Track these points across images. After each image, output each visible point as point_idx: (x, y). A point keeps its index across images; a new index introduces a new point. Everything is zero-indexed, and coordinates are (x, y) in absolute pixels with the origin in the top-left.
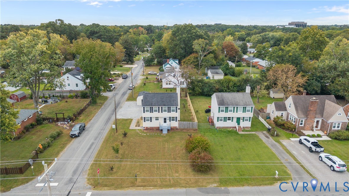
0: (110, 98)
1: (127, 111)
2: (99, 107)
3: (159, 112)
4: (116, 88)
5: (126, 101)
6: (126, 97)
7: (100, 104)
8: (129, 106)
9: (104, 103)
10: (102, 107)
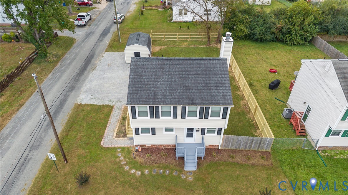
0: (77, 43)
1: (104, 78)
2: (51, 65)
3: (175, 117)
4: (94, 20)
5: (107, 51)
6: (107, 40)
7: (55, 59)
8: (109, 65)
9: (63, 55)
10: (57, 67)
